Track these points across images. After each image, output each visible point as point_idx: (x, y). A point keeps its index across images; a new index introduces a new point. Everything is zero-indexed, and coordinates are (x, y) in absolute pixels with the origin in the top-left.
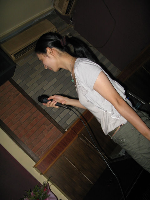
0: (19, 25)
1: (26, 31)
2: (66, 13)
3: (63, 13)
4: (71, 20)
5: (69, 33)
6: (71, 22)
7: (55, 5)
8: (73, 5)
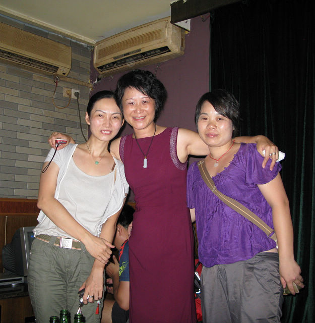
0: (34, 20)
1: (33, 35)
2: (99, 68)
3: (96, 63)
4: (98, 80)
5: (79, 91)
6: (96, 82)
7: (99, 45)
8: (114, 69)
